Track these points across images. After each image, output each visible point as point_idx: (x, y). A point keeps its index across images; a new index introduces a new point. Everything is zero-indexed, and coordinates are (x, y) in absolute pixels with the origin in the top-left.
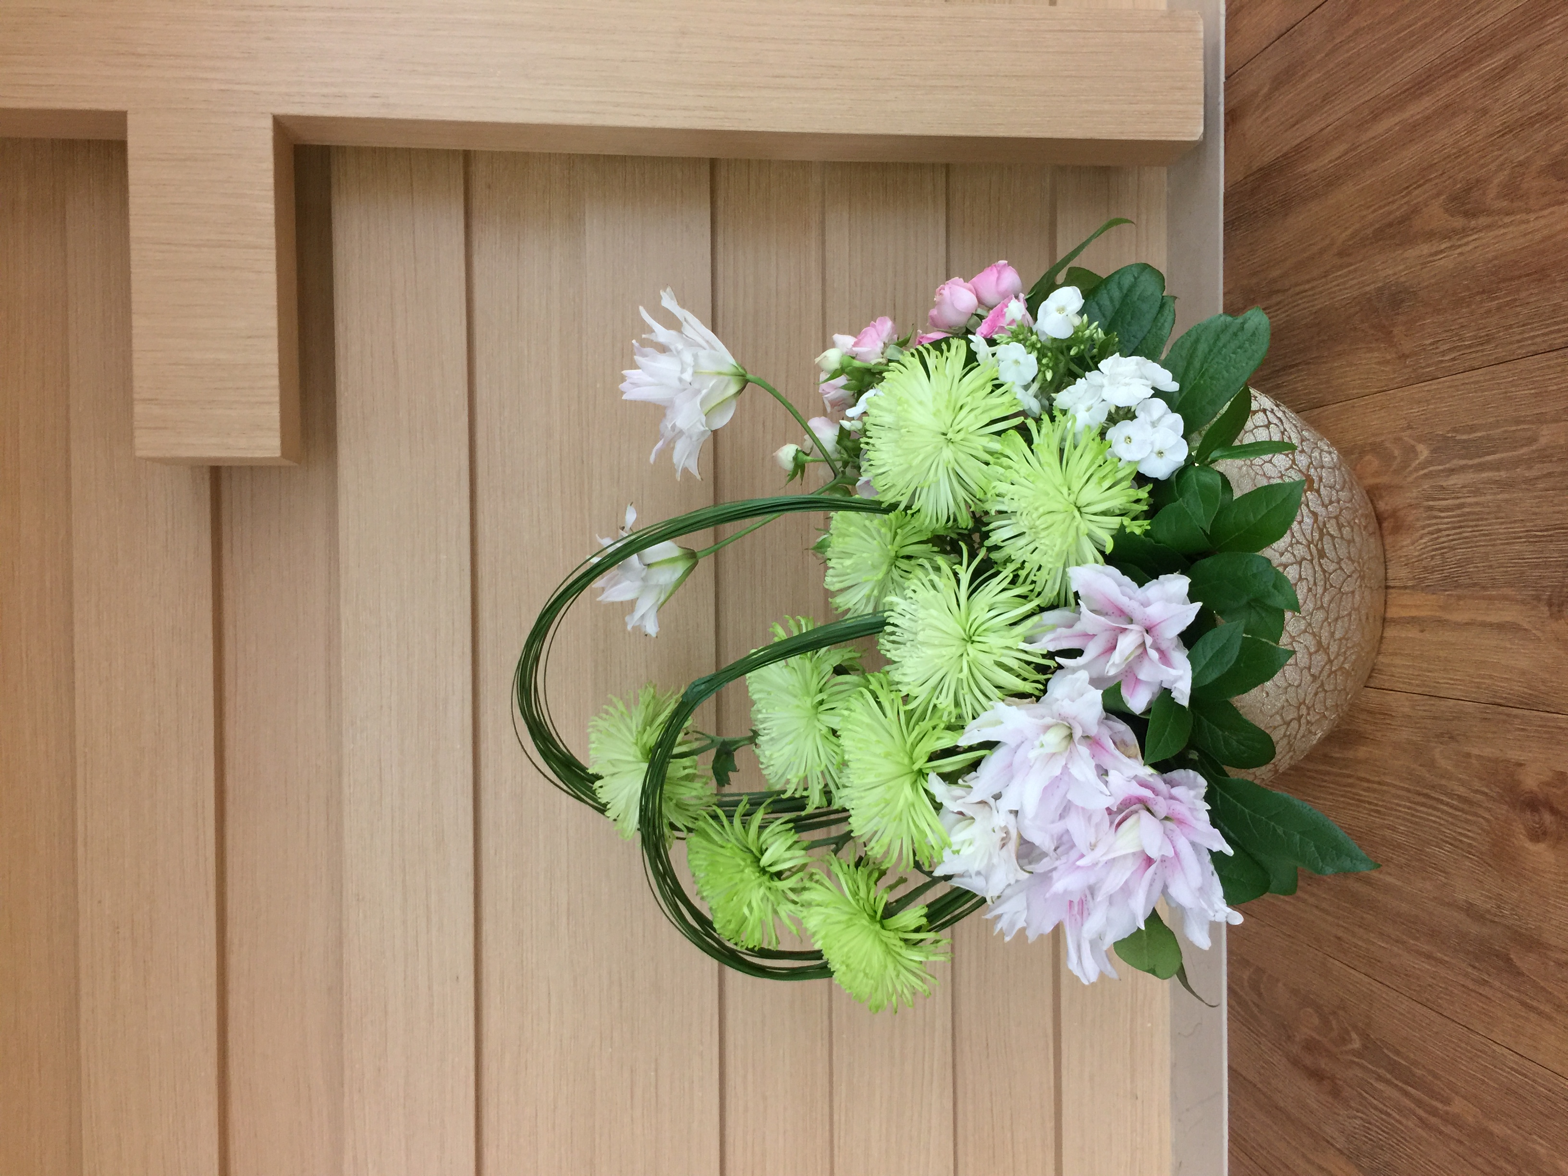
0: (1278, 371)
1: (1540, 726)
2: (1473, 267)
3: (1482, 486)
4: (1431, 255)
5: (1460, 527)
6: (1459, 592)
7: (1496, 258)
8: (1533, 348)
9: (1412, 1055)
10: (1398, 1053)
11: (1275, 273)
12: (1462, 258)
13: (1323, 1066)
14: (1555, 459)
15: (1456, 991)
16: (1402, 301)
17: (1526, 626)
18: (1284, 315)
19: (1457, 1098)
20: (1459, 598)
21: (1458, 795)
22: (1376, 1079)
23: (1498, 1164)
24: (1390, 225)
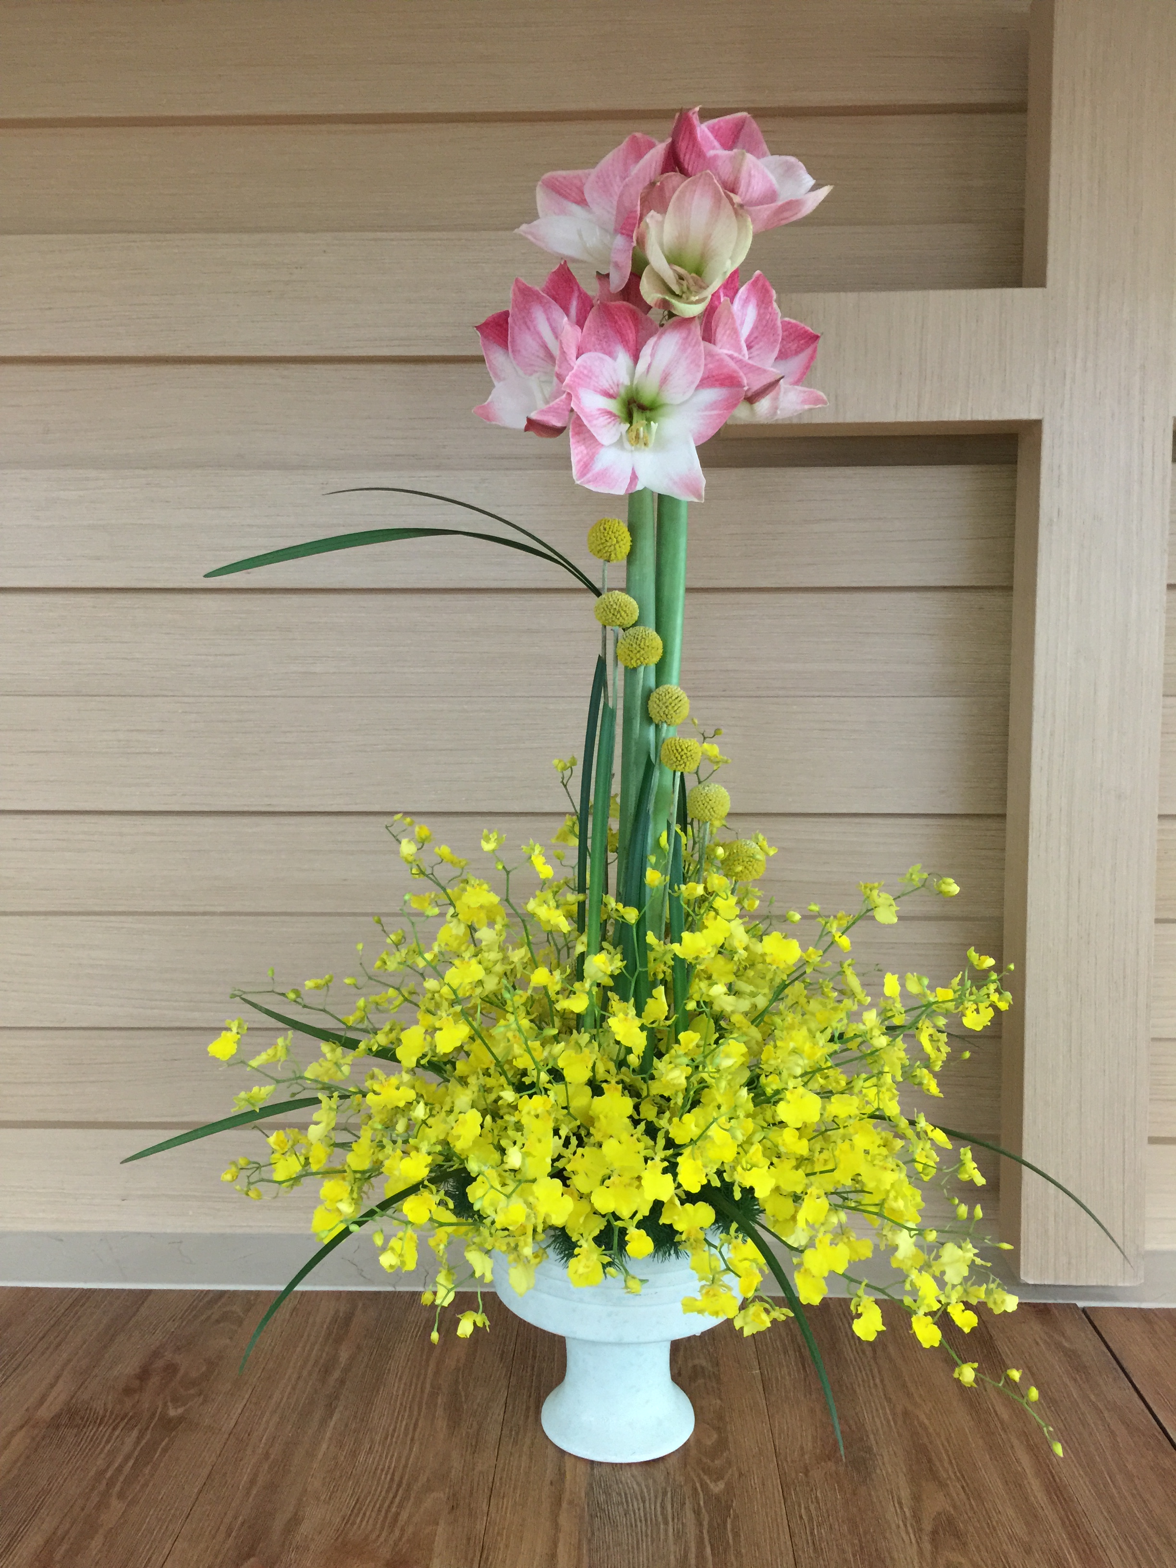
3: (683, 1541)
4: (899, 1499)
9: (162, 1464)
10: (165, 1450)
13: (152, 1380)
15: (221, 1507)
16: (858, 1472)
20: (581, 1517)
23: (65, 1541)
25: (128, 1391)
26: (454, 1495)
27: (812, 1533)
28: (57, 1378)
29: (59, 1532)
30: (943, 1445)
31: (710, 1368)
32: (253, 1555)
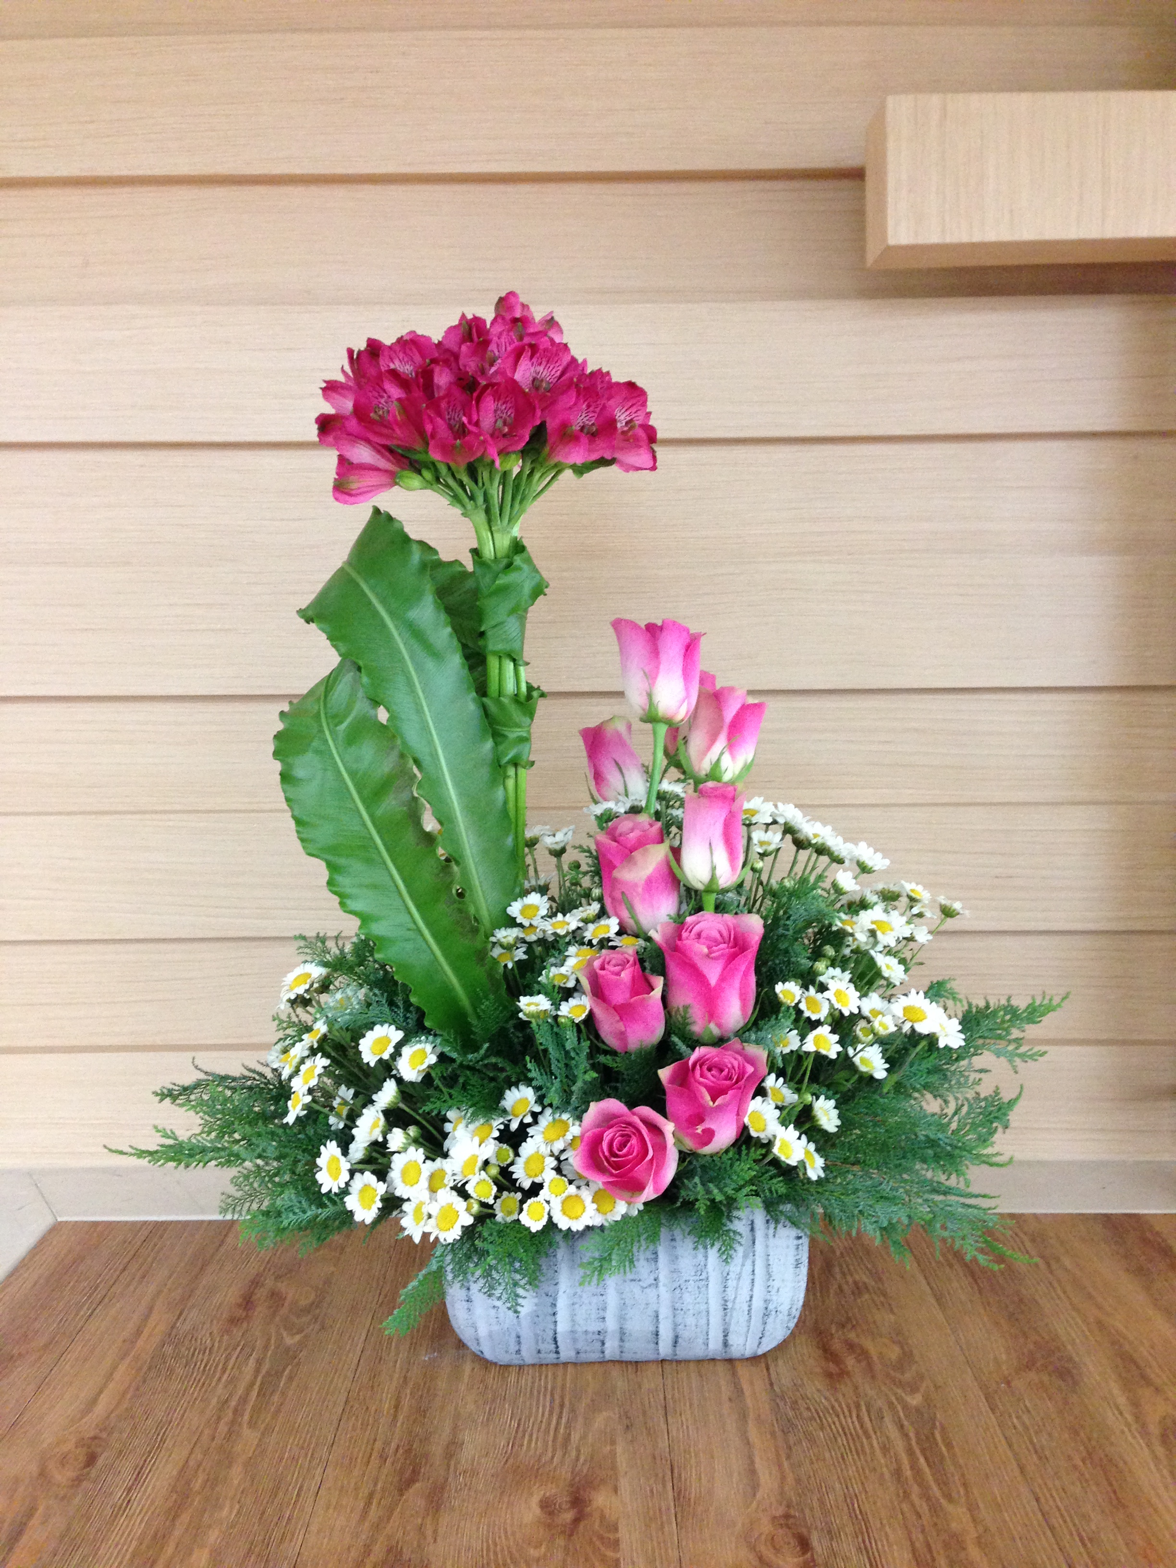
1: (660, 1508)
2: (1112, 1444)
3: (892, 1454)
4: (1116, 1406)
5: (845, 1434)
6: (779, 1434)
7: (1125, 1463)
8: (1043, 1500)
9: (291, 1393)
10: (291, 1379)
11: (1067, 1262)
12: (1118, 1434)
13: (259, 1309)
14: (935, 1519)
15: (368, 1433)
16: (1064, 1381)
17: (759, 1496)
18: (1025, 1270)
19: (259, 1435)
20: (773, 1434)
21: (570, 1434)
23: (200, 1472)
24: (1138, 1367)
25: (234, 1321)
26: (626, 1413)
27: (1031, 1442)
28: (151, 1309)
29: (191, 1463)
30: (1147, 1351)
31: (874, 1284)
32: (418, 1480)
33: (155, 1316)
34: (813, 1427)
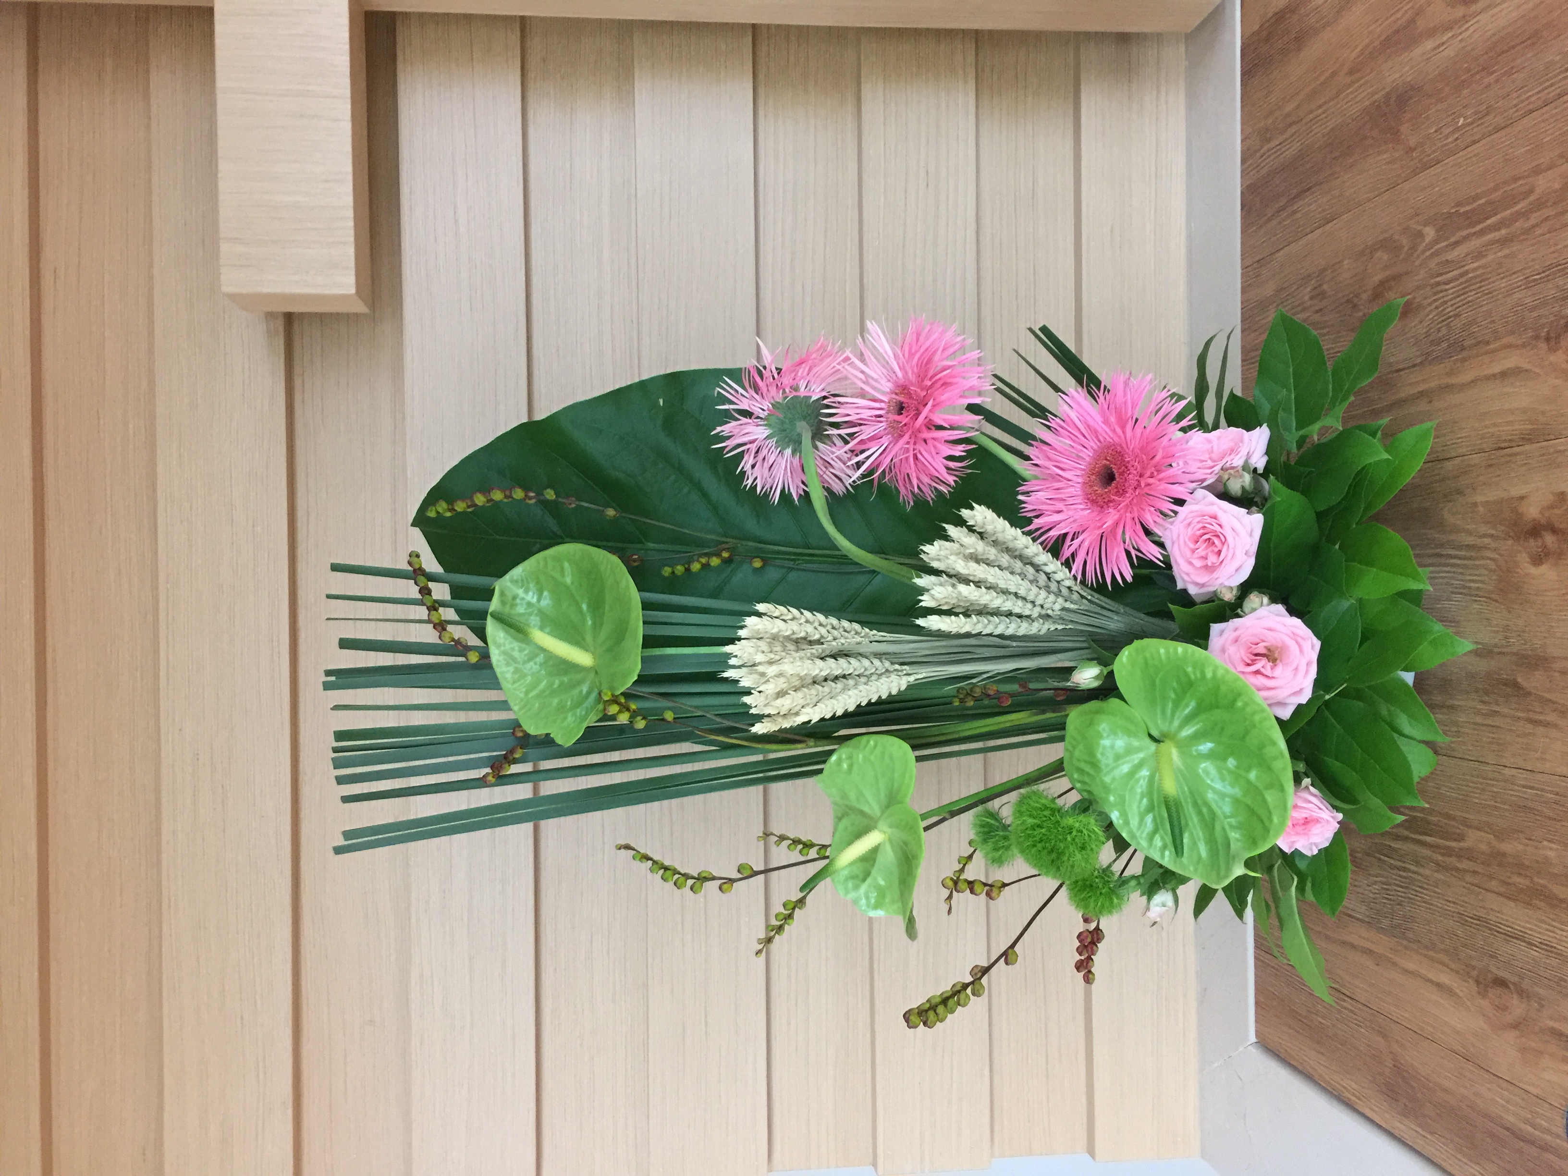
0: (1294, 198)
1: (1541, 456)
2: (1473, 49)
3: (1484, 249)
4: (1435, 49)
5: (1465, 293)
6: (1465, 354)
7: (1494, 35)
8: (1531, 107)
11: (1289, 108)
12: (1463, 44)
14: (1549, 204)
15: (1467, 730)
16: (1411, 98)
17: (1526, 366)
18: (1298, 144)
19: (1470, 831)
20: (1464, 360)
21: (1467, 546)
22: (1396, 840)
23: (1510, 881)
24: (1397, 32)
26: (1445, 496)
27: (1471, 123)
29: (1502, 890)
30: (1380, 25)
31: (1313, 282)
32: (1515, 680)
33: (1353, 939)
34: (1457, 323)
